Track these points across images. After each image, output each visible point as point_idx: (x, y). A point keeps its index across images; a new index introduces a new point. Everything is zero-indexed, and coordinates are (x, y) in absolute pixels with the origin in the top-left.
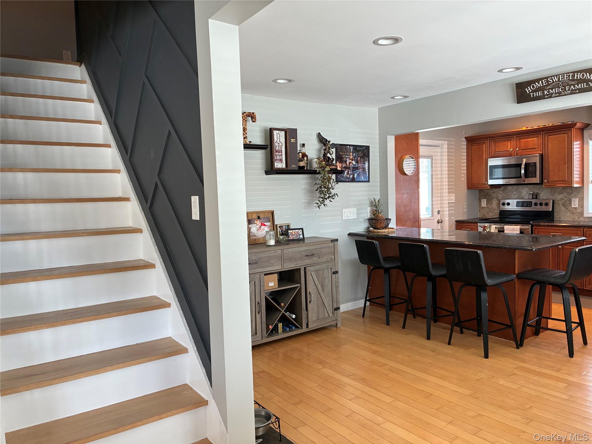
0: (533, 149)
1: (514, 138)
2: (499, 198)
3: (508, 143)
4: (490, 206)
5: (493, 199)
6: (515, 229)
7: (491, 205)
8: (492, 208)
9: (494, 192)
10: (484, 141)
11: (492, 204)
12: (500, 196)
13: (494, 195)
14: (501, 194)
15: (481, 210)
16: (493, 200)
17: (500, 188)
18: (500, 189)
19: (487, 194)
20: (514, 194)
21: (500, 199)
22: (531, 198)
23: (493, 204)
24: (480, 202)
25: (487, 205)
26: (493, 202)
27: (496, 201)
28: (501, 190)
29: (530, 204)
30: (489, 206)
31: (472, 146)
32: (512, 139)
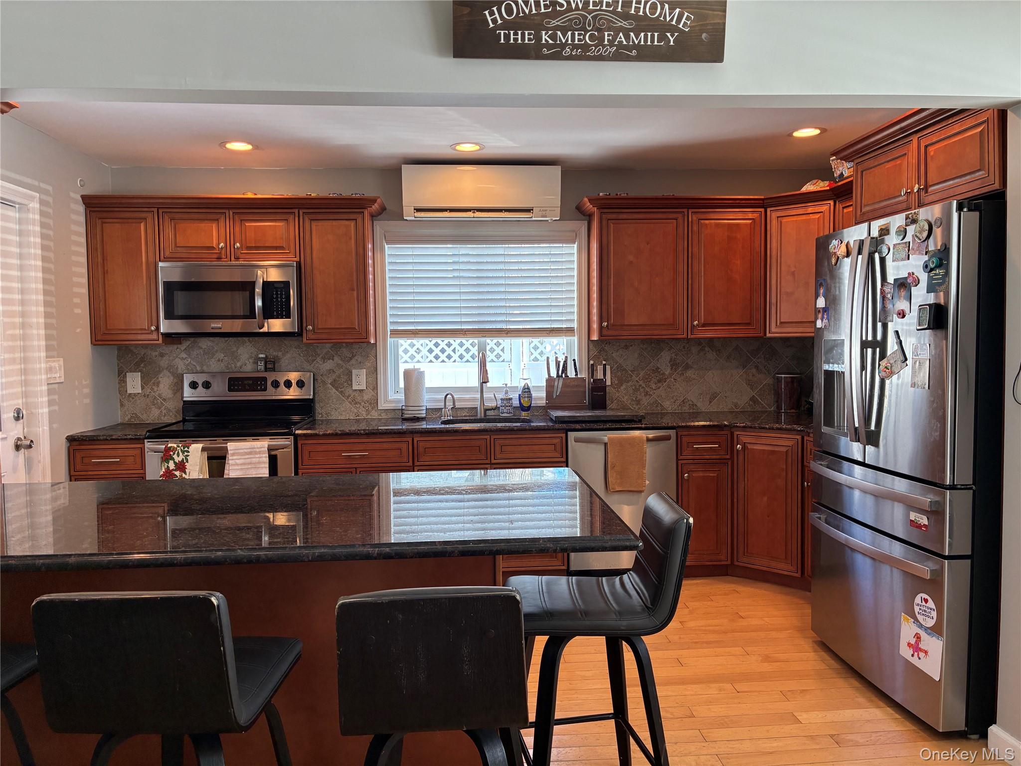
0: (276, 248)
1: (227, 215)
2: (177, 368)
3: (212, 226)
4: (152, 389)
5: (160, 372)
6: (258, 450)
7: (156, 389)
8: (160, 395)
9: (162, 355)
10: (143, 215)
11: (158, 386)
12: (181, 365)
13: (164, 362)
14: (183, 359)
15: (126, 402)
16: (161, 375)
17: (181, 344)
18: (179, 346)
19: (142, 360)
20: (219, 360)
21: (180, 371)
22: (263, 368)
23: (161, 386)
24: (123, 381)
25: (143, 388)
26: (160, 379)
27: (169, 377)
28: (183, 349)
29: (261, 383)
30: (149, 390)
31: (103, 223)
32: (223, 216)
